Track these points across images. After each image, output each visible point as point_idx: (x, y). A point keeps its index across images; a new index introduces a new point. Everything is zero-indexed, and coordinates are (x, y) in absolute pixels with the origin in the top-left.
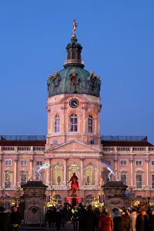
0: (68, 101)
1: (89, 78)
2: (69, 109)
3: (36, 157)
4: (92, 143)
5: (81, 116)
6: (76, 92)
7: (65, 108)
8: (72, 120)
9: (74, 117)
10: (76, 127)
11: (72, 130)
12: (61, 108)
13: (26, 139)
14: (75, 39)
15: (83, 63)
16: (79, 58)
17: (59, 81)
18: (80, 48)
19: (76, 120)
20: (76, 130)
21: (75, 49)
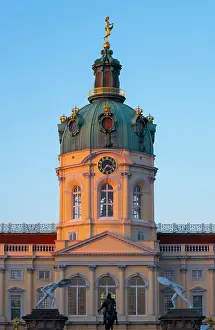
0: (96, 161)
1: (134, 121)
2: (99, 176)
3: (37, 262)
4: (140, 238)
5: (120, 189)
6: (110, 146)
7: (91, 175)
8: (103, 195)
9: (107, 191)
10: (110, 208)
11: (104, 215)
12: (85, 175)
13: (20, 230)
14: (107, 52)
15: (121, 93)
16: (116, 84)
17: (80, 125)
18: (117, 67)
19: (111, 195)
20: (111, 214)
21: (108, 69)
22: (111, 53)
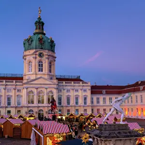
0: (37, 53)
1: (49, 41)
2: (38, 58)
4: (51, 79)
5: (45, 63)
6: (42, 49)
7: (36, 58)
8: (39, 65)
9: (41, 63)
10: (42, 69)
11: (39, 71)
12: (33, 58)
14: (40, 18)
15: (44, 32)
16: (43, 29)
17: (32, 41)
18: (43, 24)
19: (42, 65)
20: (42, 71)
21: (40, 24)
22: (41, 19)
